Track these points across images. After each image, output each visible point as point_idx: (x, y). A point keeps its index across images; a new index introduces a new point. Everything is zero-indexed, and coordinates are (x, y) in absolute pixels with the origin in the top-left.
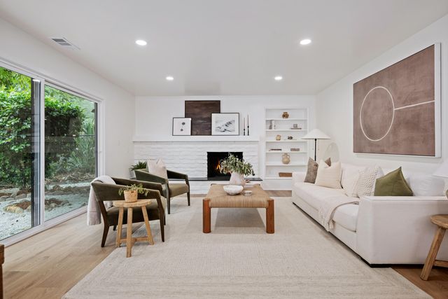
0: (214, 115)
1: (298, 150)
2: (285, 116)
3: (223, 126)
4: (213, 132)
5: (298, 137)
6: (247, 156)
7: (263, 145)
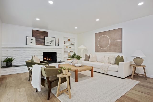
0: (46, 37)
1: (73, 51)
2: (69, 40)
3: (49, 42)
4: (46, 44)
5: (72, 47)
6: (58, 54)
7: (63, 49)
